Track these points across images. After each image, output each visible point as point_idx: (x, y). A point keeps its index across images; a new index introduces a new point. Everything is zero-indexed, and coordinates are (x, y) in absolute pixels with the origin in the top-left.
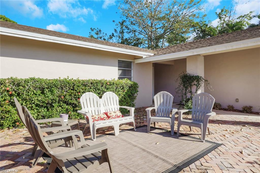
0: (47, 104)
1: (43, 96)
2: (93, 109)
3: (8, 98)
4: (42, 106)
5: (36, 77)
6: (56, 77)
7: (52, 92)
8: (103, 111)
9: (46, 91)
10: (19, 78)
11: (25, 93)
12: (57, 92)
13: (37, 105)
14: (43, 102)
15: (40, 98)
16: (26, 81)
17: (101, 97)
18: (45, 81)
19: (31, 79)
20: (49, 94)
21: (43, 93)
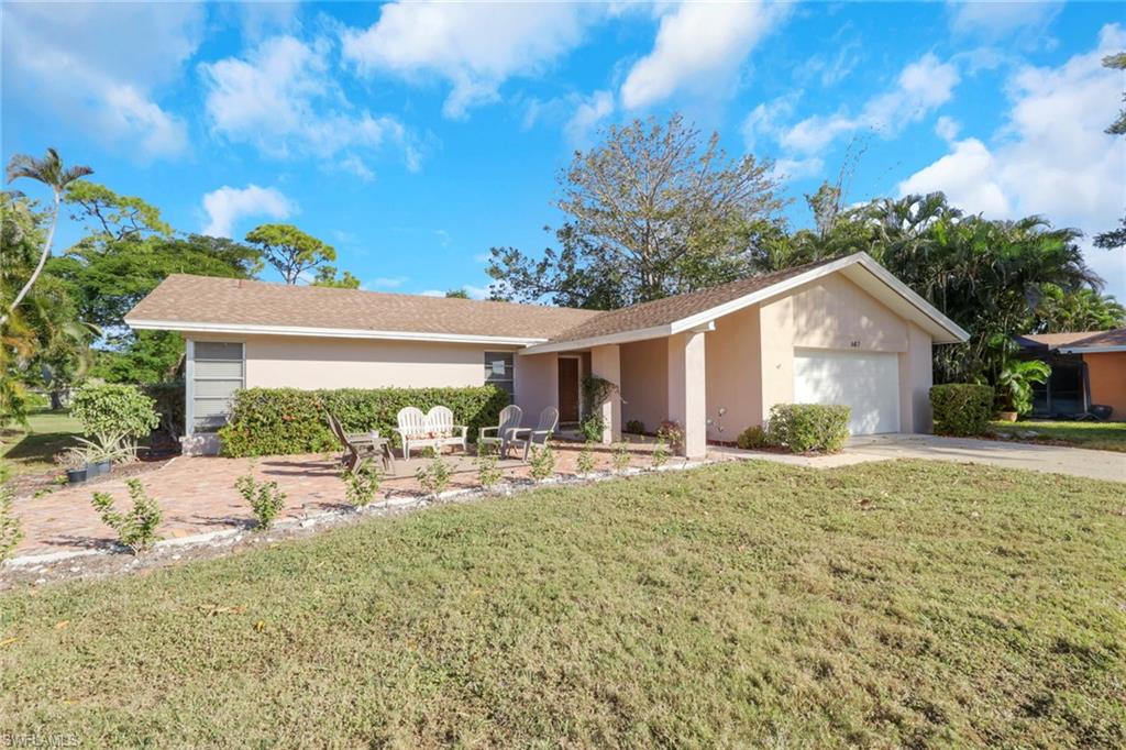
0: (363, 423)
1: (358, 412)
2: (414, 427)
3: (317, 414)
4: (357, 426)
5: (350, 387)
6: (378, 386)
7: (369, 406)
8: (428, 431)
9: (362, 406)
10: (328, 389)
11: (336, 408)
12: (376, 407)
13: (350, 424)
14: (358, 420)
15: (353, 416)
16: (338, 393)
17: (425, 413)
18: (360, 392)
19: (344, 390)
20: (365, 410)
21: (357, 408)
